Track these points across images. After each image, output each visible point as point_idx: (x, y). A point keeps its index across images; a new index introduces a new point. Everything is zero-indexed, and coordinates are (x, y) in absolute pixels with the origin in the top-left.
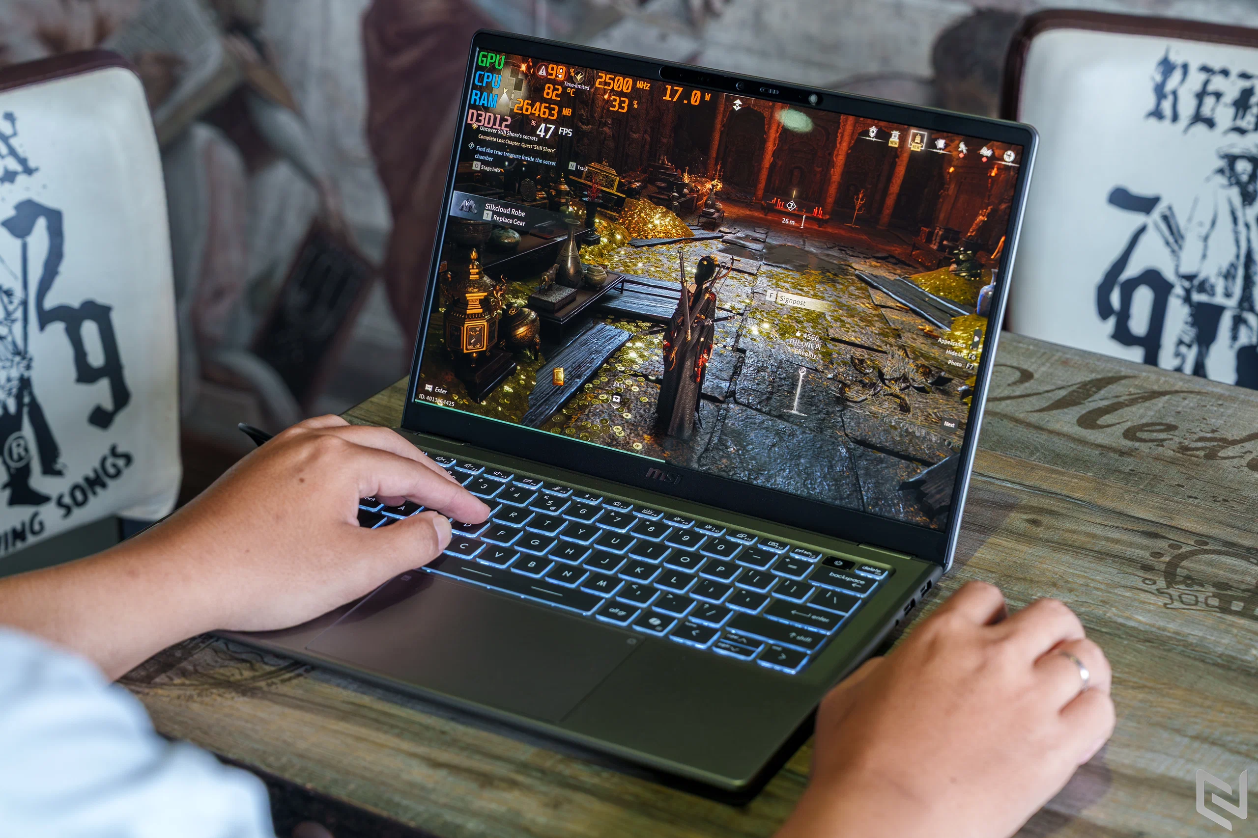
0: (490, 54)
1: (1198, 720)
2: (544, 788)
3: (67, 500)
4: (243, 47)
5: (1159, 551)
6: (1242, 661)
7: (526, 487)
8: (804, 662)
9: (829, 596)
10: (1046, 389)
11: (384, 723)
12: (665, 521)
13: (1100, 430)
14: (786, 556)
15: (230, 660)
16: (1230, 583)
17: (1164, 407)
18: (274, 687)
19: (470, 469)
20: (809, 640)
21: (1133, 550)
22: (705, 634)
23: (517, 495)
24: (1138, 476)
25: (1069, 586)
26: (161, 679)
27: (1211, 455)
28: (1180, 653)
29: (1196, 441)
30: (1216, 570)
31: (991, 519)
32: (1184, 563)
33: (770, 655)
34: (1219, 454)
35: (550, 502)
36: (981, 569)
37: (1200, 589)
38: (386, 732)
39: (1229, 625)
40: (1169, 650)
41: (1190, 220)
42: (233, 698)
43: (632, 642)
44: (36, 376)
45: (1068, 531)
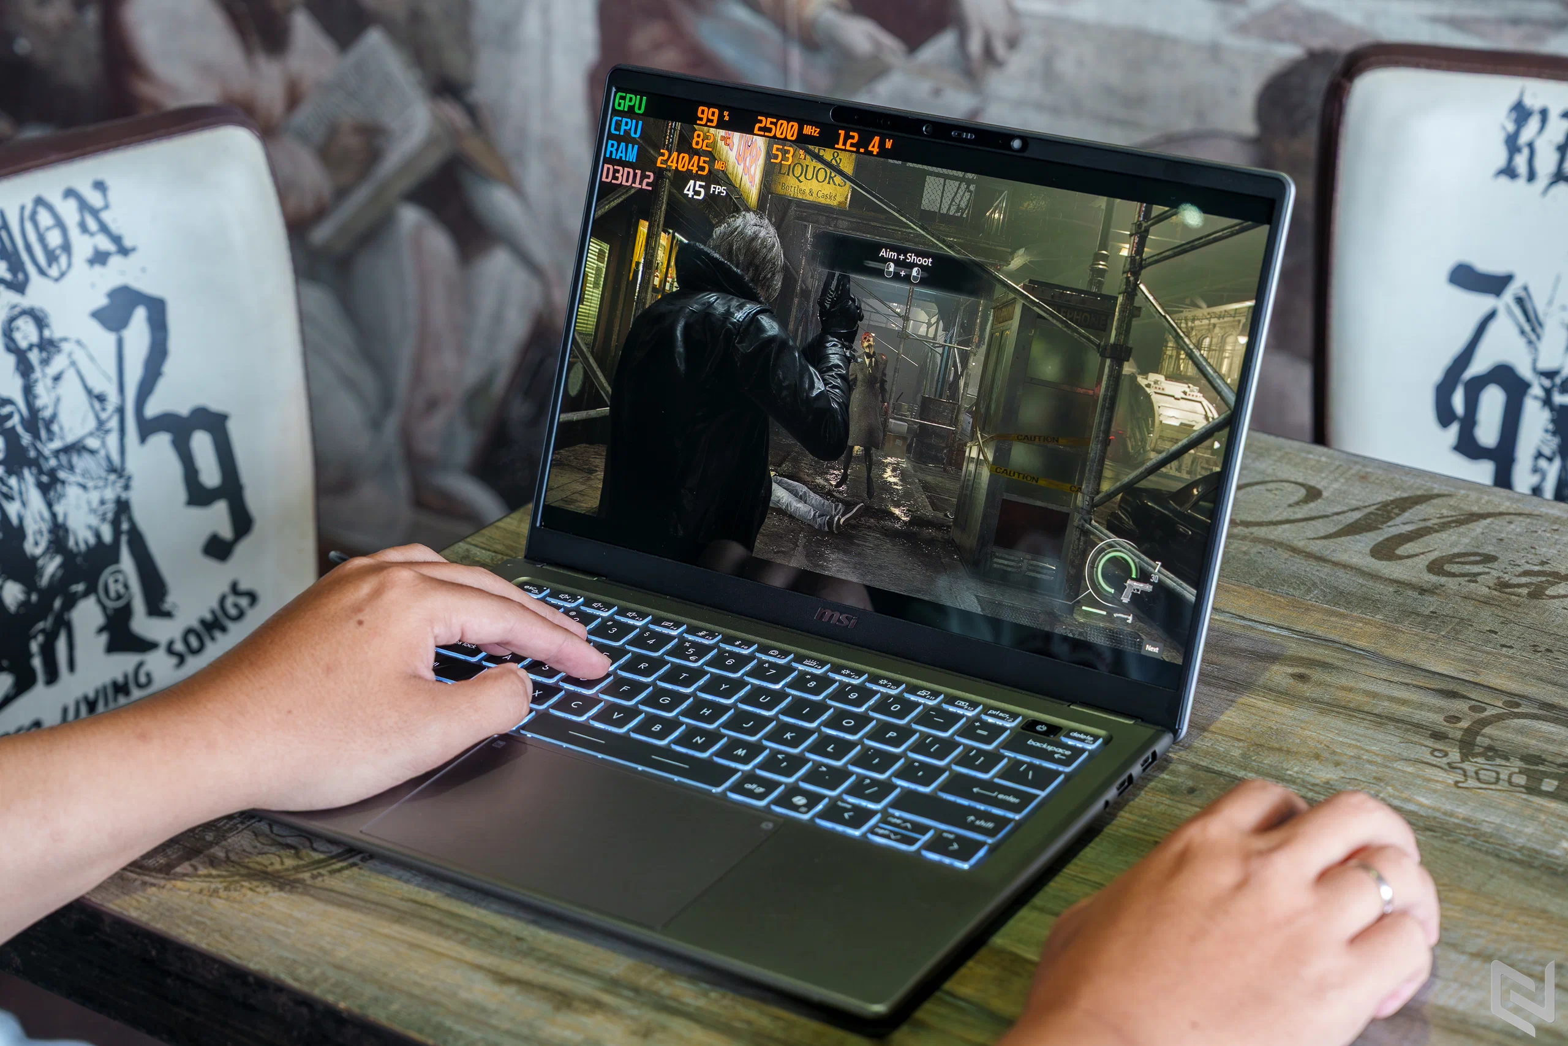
0: (629, 96)
1: (1483, 933)
2: (635, 1012)
3: (179, 647)
4: (454, 114)
5: (1457, 715)
6: (1548, 856)
7: (666, 631)
8: (981, 853)
9: (1024, 770)
10: (1336, 510)
11: (448, 926)
12: (831, 674)
13: (1399, 562)
14: (977, 718)
15: (271, 845)
16: (1544, 756)
17: (1483, 533)
18: (320, 879)
19: (598, 609)
20: (990, 825)
21: (1423, 713)
22: (860, 817)
23: (651, 642)
24: (1439, 619)
25: (1336, 758)
26: (184, 868)
27: (1537, 593)
28: (1468, 846)
29: (1519, 576)
30: (1527, 740)
31: (1246, 673)
32: (1487, 730)
33: (939, 844)
34: (1547, 592)
35: (691, 651)
36: (1226, 736)
37: (1503, 763)
38: (448, 938)
39: (1537, 810)
40: (1455, 842)
41: (1550, 303)
42: (267, 893)
43: (767, 826)
44: (136, 498)
45: (1343, 688)
